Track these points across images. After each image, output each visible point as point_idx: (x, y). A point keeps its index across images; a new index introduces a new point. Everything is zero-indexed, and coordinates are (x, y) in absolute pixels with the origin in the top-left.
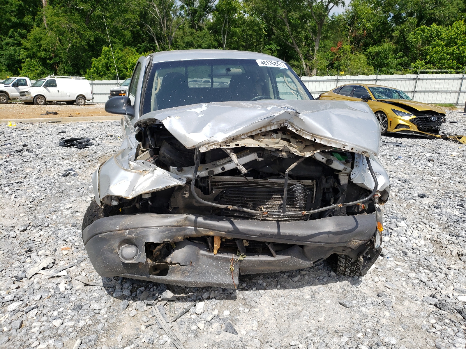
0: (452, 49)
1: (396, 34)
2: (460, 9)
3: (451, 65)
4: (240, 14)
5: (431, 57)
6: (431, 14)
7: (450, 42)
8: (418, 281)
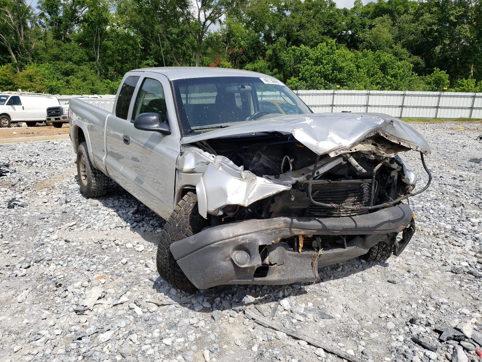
0: (319, 67)
1: (269, 52)
2: (320, 32)
3: (320, 82)
4: (113, 26)
5: (303, 75)
6: (298, 35)
7: (318, 61)
8: (425, 257)
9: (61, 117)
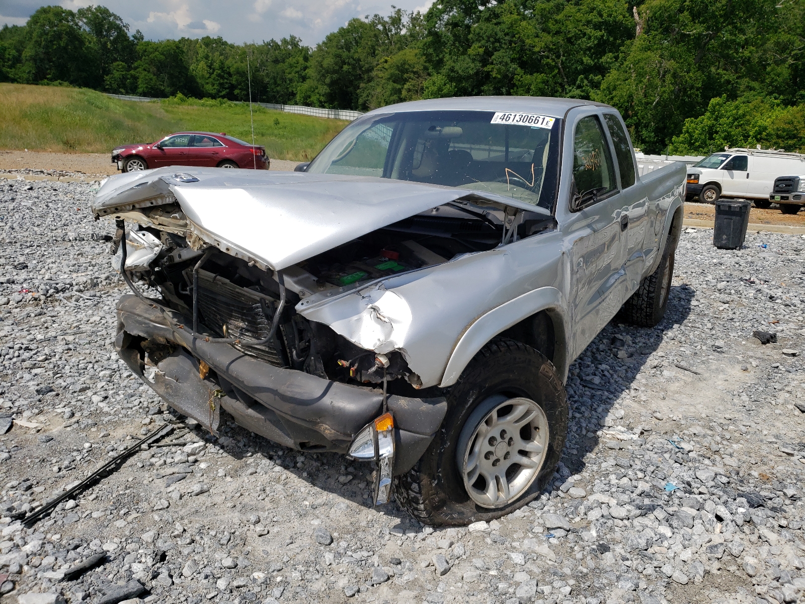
9: (791, 196)
